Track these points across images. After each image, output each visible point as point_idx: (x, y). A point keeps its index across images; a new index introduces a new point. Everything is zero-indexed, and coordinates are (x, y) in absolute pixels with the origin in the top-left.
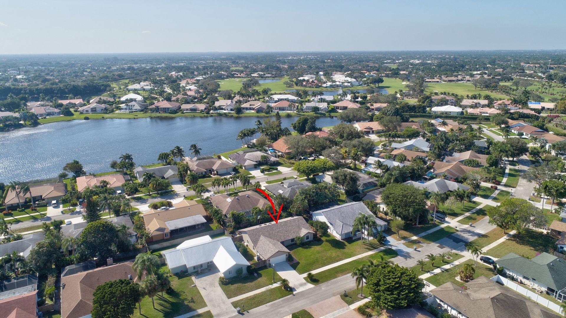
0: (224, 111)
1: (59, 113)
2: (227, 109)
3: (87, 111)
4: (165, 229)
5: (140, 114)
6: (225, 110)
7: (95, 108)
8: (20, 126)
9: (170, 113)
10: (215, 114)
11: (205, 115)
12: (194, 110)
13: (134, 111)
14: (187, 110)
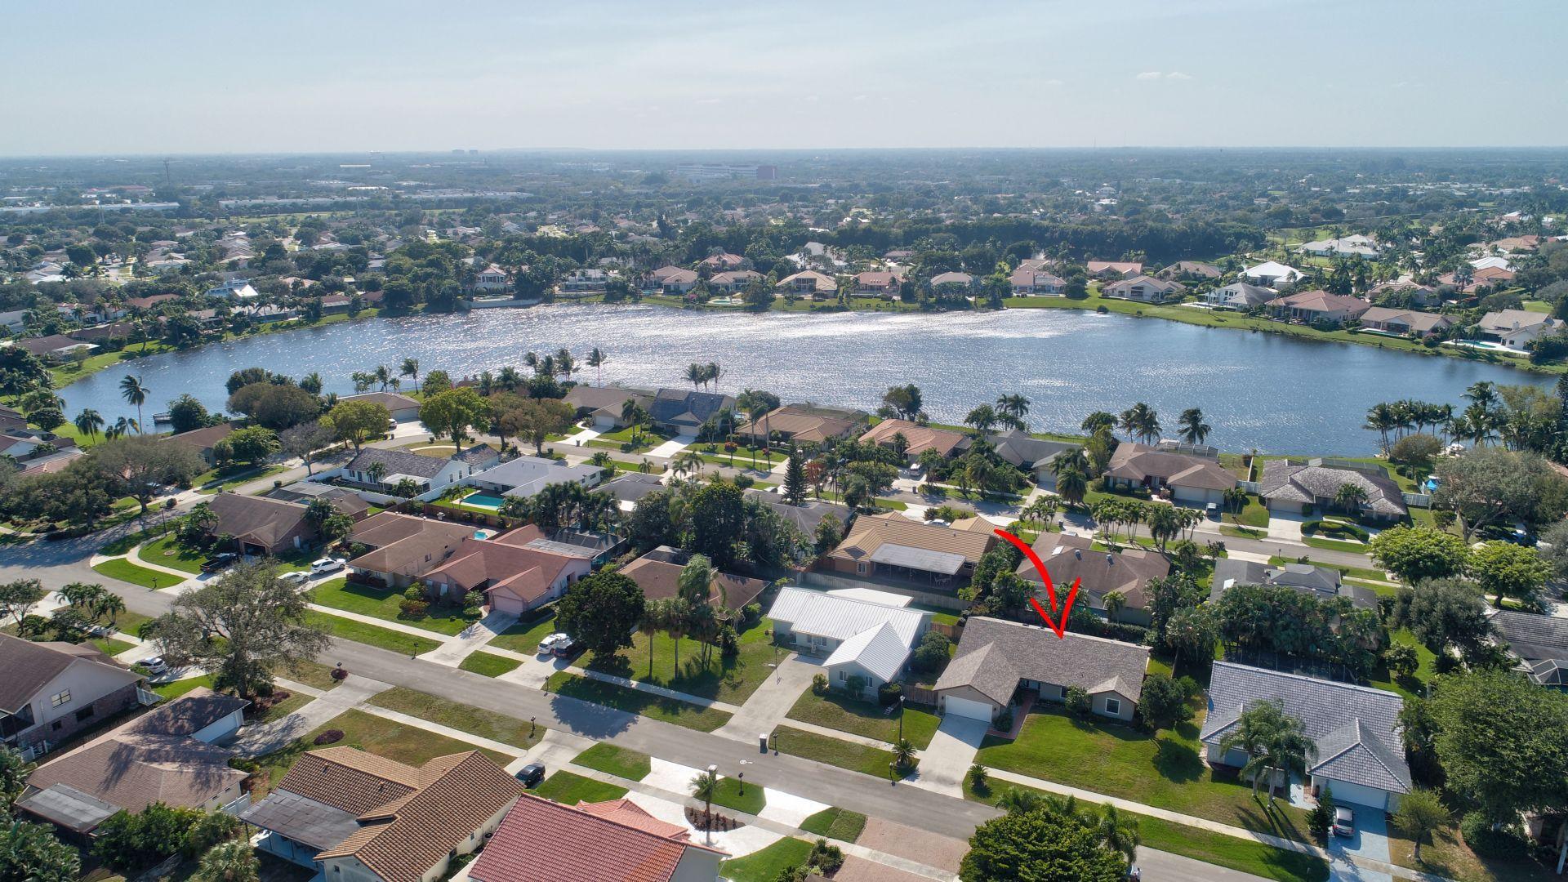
0: (1498, 347)
1: (1061, 290)
2: (1512, 342)
3: (1122, 293)
4: (863, 553)
5: (1236, 319)
6: (1504, 344)
7: (1142, 288)
8: (964, 306)
9: (1315, 327)
10: (1453, 351)
11: (1422, 347)
12: (1397, 328)
13: (1228, 309)
14: (1377, 325)
